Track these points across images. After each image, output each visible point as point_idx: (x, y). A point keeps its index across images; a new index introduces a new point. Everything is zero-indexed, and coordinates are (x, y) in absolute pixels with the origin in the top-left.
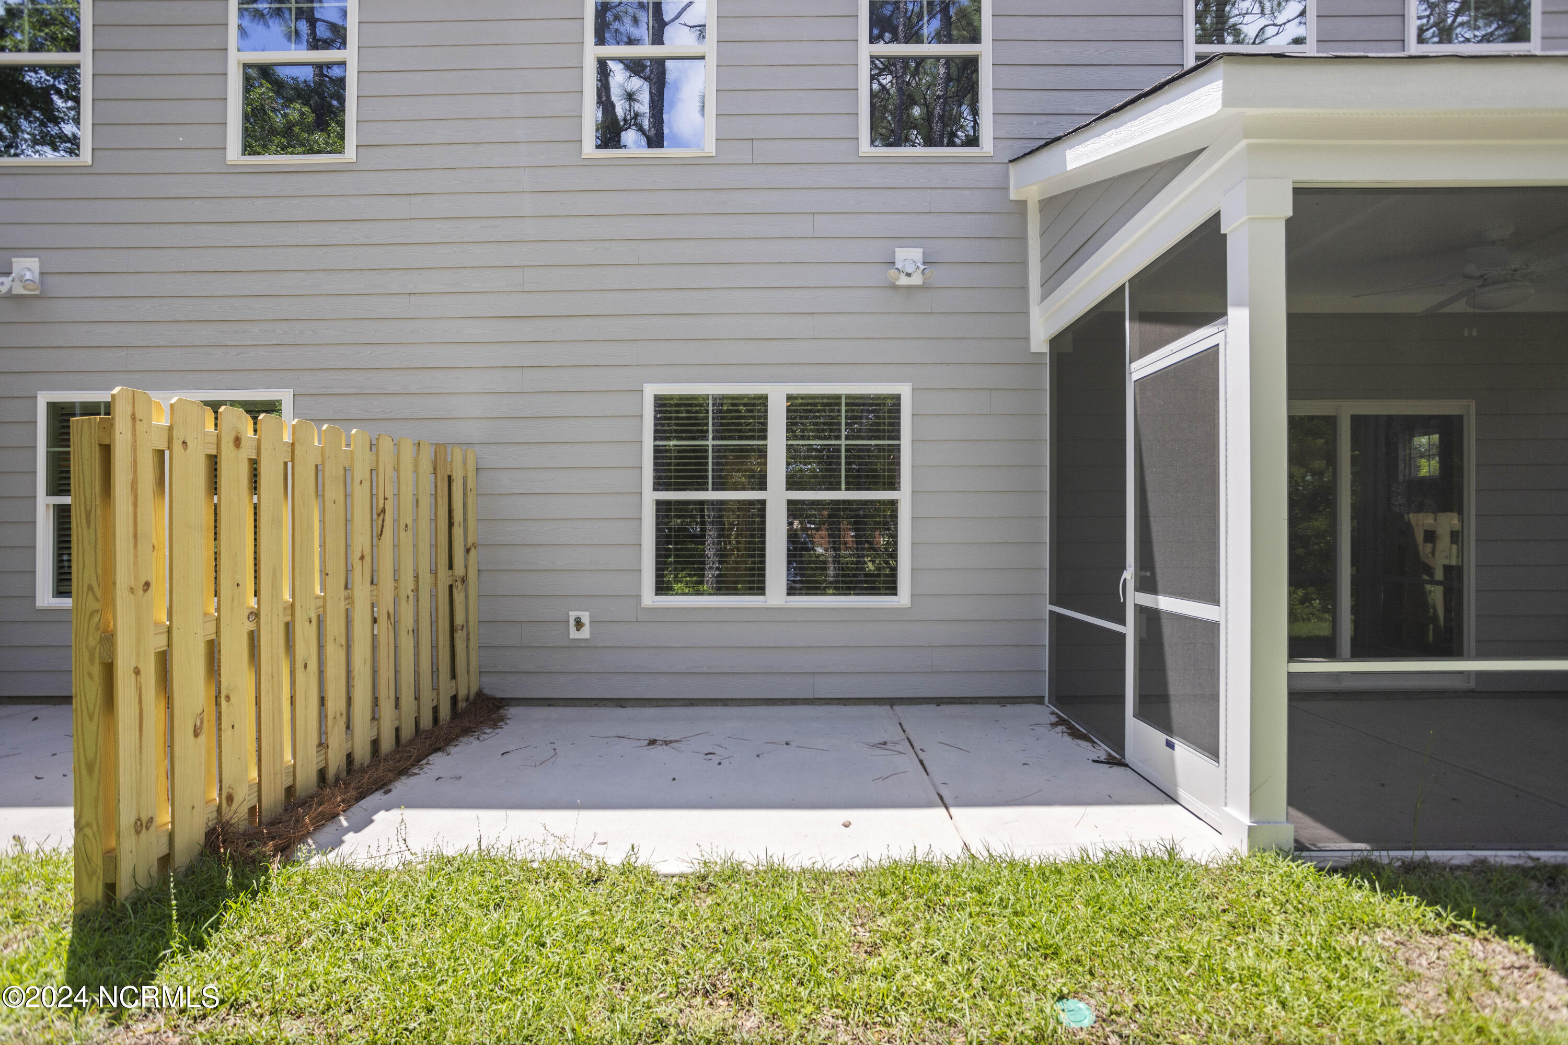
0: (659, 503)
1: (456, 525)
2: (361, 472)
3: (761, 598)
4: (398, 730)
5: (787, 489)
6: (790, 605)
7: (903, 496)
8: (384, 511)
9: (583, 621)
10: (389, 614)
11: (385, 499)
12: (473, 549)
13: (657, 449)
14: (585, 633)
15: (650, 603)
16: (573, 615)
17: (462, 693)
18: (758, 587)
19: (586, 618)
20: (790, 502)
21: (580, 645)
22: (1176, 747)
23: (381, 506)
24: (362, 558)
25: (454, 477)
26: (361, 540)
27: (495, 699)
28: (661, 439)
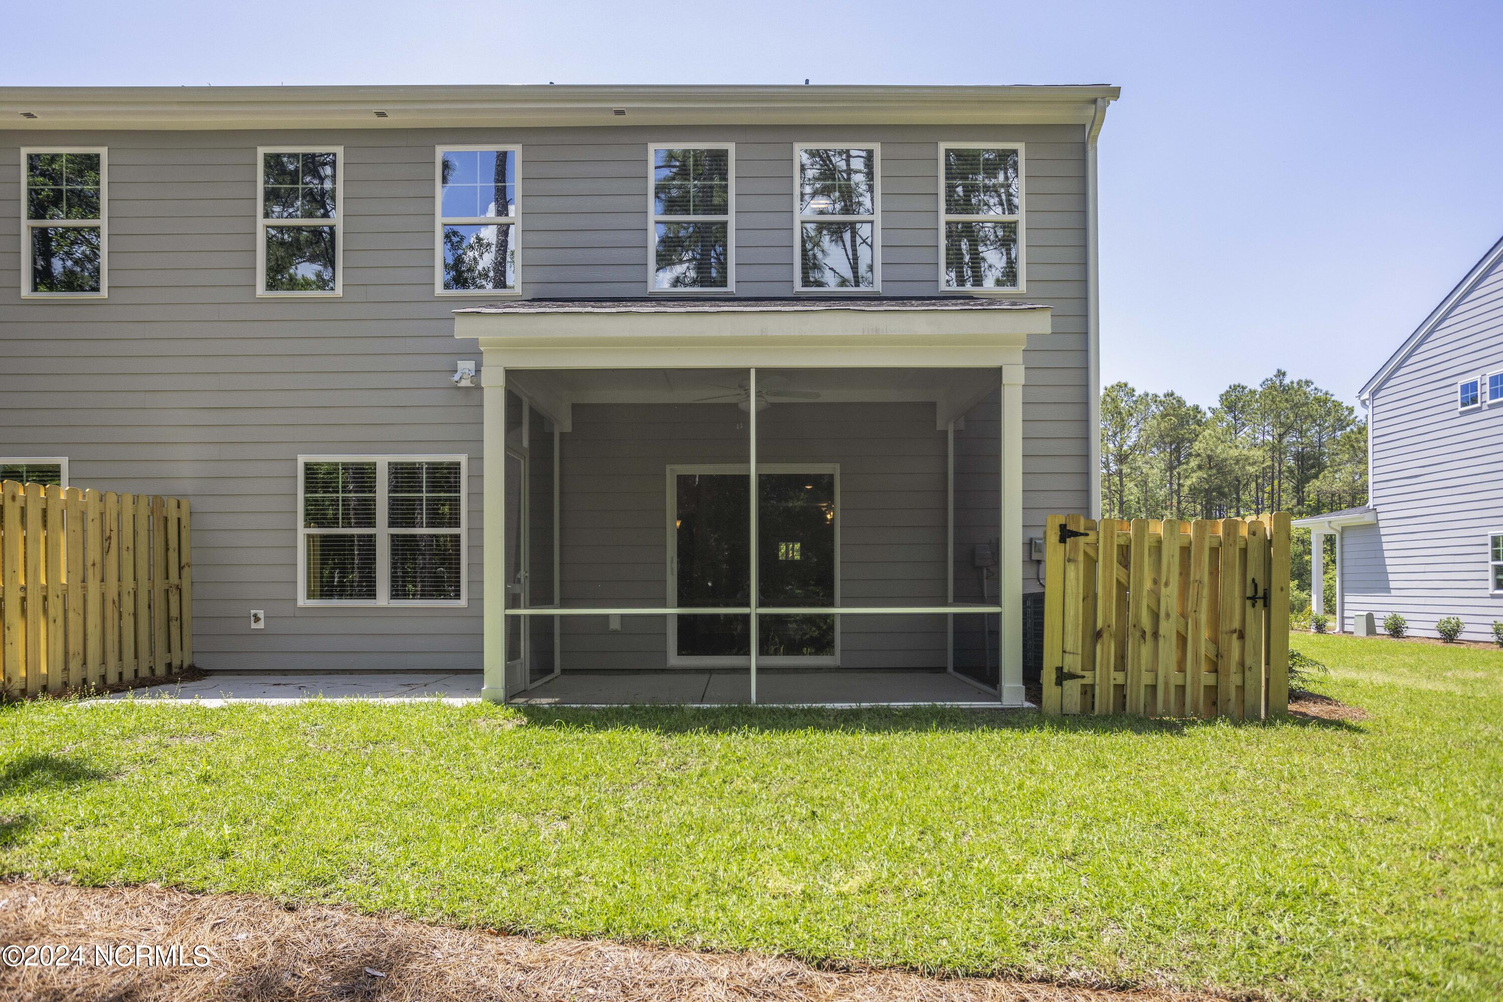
0: (309, 536)
1: (171, 550)
2: (93, 513)
3: (373, 601)
4: (121, 674)
5: (389, 527)
6: (389, 606)
7: (463, 532)
8: (110, 538)
9: (259, 616)
10: (114, 602)
11: (111, 530)
12: (186, 567)
13: (307, 500)
14: (261, 625)
15: (304, 604)
16: (253, 612)
17: (176, 662)
18: (371, 594)
19: (261, 614)
20: (392, 536)
21: (258, 633)
23: (108, 534)
24: (94, 565)
25: (169, 518)
26: (94, 553)
27: (203, 670)
28: (312, 492)
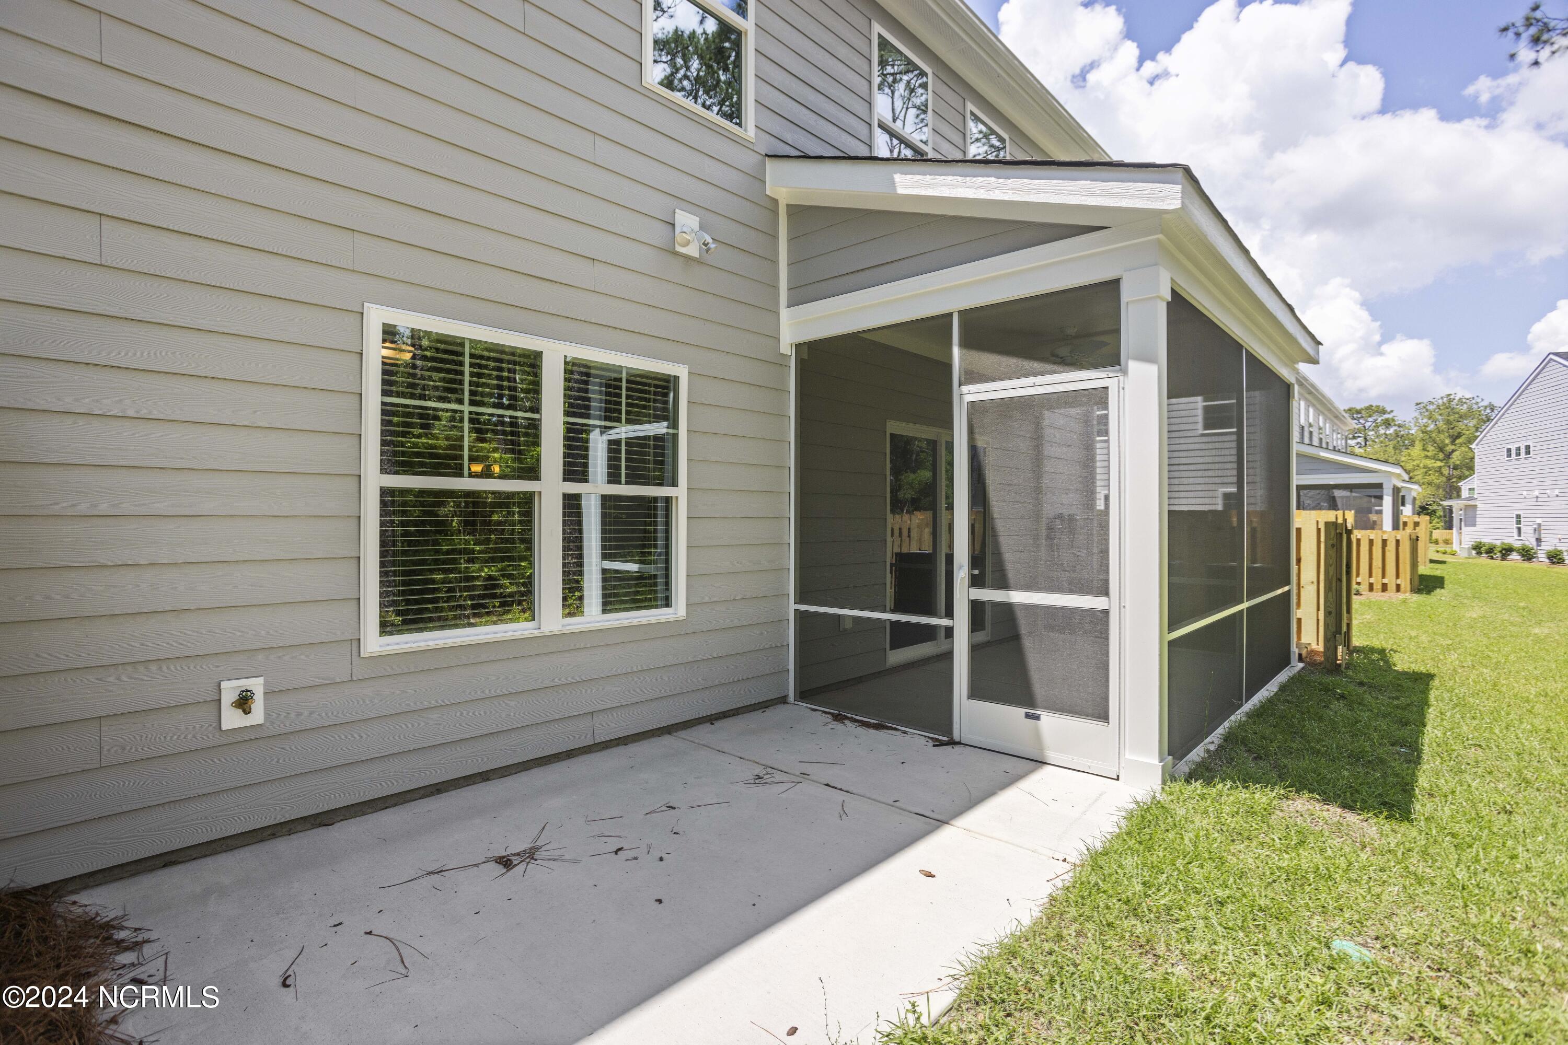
0: (384, 492)
3: (529, 623)
5: (565, 480)
7: (679, 493)
9: (252, 694)
13: (386, 410)
14: (257, 715)
15: (378, 649)
18: (525, 609)
19: (257, 689)
20: (567, 496)
22: (1042, 717)
28: (394, 395)
